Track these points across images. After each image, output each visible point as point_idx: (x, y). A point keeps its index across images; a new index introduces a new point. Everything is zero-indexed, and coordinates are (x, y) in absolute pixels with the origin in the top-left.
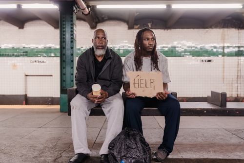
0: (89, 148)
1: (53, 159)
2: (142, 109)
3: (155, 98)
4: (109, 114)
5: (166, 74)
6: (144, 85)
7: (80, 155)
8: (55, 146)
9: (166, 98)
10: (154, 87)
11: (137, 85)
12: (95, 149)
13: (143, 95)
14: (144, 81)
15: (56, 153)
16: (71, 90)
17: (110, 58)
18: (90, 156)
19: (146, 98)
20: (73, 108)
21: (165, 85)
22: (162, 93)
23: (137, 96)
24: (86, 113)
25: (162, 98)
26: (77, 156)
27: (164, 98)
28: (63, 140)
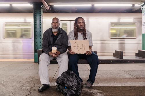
0: (49, 81)
1: (30, 88)
2: (78, 60)
3: (85, 54)
4: (60, 63)
5: (91, 41)
6: (79, 48)
7: (45, 85)
8: (31, 81)
9: (91, 54)
10: (85, 48)
11: (75, 47)
12: (53, 82)
13: (79, 53)
14: (79, 45)
15: (32, 85)
16: (39, 51)
17: (61, 33)
18: (50, 86)
19: (80, 54)
20: (41, 60)
21: (90, 47)
22: (89, 52)
23: (75, 53)
24: (48, 63)
25: (89, 54)
26: (43, 86)
27: (90, 54)
28: (36, 78)
